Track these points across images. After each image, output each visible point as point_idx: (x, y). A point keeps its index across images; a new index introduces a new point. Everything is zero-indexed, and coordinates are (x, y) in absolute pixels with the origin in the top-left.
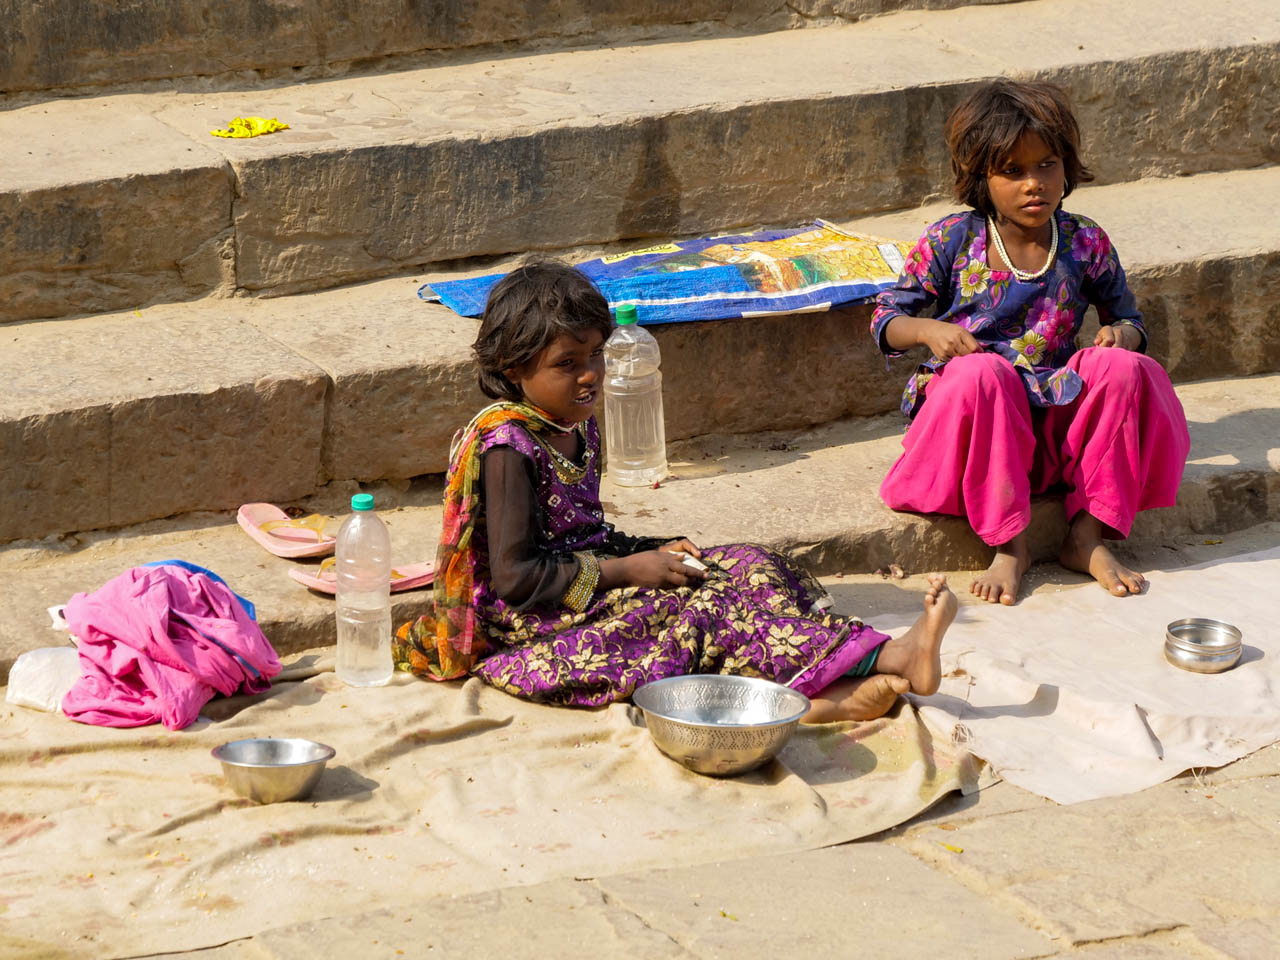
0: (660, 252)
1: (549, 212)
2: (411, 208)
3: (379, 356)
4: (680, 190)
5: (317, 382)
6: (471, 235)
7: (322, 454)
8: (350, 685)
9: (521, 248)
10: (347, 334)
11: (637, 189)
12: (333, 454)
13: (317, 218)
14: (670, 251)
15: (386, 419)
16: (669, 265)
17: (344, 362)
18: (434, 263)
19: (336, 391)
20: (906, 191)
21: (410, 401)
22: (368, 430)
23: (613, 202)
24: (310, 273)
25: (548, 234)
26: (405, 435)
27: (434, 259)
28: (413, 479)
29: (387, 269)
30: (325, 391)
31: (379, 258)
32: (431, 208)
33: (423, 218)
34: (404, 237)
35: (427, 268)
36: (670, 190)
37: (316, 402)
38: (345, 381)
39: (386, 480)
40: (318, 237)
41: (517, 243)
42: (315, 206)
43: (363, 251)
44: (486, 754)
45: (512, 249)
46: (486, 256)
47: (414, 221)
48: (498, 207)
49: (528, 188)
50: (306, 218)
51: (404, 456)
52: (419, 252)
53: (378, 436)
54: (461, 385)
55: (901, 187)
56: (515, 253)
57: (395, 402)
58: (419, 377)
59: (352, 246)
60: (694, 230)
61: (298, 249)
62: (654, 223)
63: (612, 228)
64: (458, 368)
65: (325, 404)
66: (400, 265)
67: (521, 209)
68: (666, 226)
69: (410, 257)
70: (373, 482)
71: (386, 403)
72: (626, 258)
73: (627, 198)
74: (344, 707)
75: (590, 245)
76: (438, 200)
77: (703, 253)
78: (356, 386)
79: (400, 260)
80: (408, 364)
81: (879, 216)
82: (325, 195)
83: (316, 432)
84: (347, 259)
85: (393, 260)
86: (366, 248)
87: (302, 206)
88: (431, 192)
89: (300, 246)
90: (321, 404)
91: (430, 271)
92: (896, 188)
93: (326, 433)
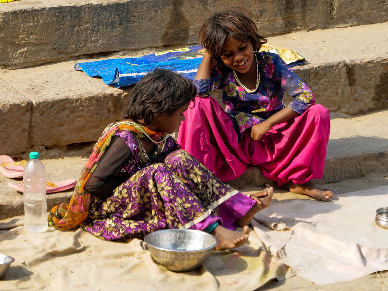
0: (180, 51)
1: (133, 34)
2: (73, 32)
3: (54, 94)
4: (189, 25)
5: (26, 105)
6: (99, 44)
7: (29, 135)
8: (29, 232)
9: (121, 49)
10: (43, 85)
11: (170, 25)
12: (34, 135)
13: (33, 36)
14: (185, 51)
15: (56, 120)
16: (182, 57)
17: (39, 96)
18: (84, 55)
19: (35, 108)
20: (286, 26)
21: (66, 113)
22: (48, 125)
23: (160, 30)
24: (30, 59)
25: (132, 43)
26: (64, 127)
27: (84, 54)
28: (68, 146)
29: (63, 57)
30: (30, 109)
31: (60, 53)
32: (82, 32)
33: (79, 36)
34: (71, 44)
35: (81, 57)
36: (185, 25)
37: (26, 113)
38: (39, 104)
39: (57, 146)
40: (34, 44)
41: (119, 47)
42: (33, 31)
43: (54, 50)
44: (81, 261)
45: (117, 50)
46: (106, 52)
47: (75, 38)
48: (111, 32)
49: (124, 24)
50: (29, 36)
51: (64, 136)
52: (77, 51)
53: (53, 127)
54: (88, 106)
55: (284, 24)
56: (118, 51)
57: (60, 113)
58: (70, 103)
59: (48, 48)
60: (195, 42)
61: (25, 49)
62: (178, 39)
63: (160, 41)
64: (87, 99)
65: (30, 114)
66: (69, 56)
67: (120, 33)
68: (183, 40)
69: (73, 53)
70: (51, 146)
71: (56, 114)
72: (165, 53)
73: (166, 28)
74: (26, 241)
75: (150, 48)
76: (85, 29)
77: (198, 52)
78: (43, 106)
79: (69, 54)
80: (65, 98)
81: (275, 37)
82: (37, 27)
83: (26, 126)
84: (46, 54)
85: (66, 54)
86: (54, 49)
87: (27, 31)
88: (82, 25)
89: (26, 48)
90: (28, 114)
91: (82, 58)
92: (282, 24)
93: (31, 126)
